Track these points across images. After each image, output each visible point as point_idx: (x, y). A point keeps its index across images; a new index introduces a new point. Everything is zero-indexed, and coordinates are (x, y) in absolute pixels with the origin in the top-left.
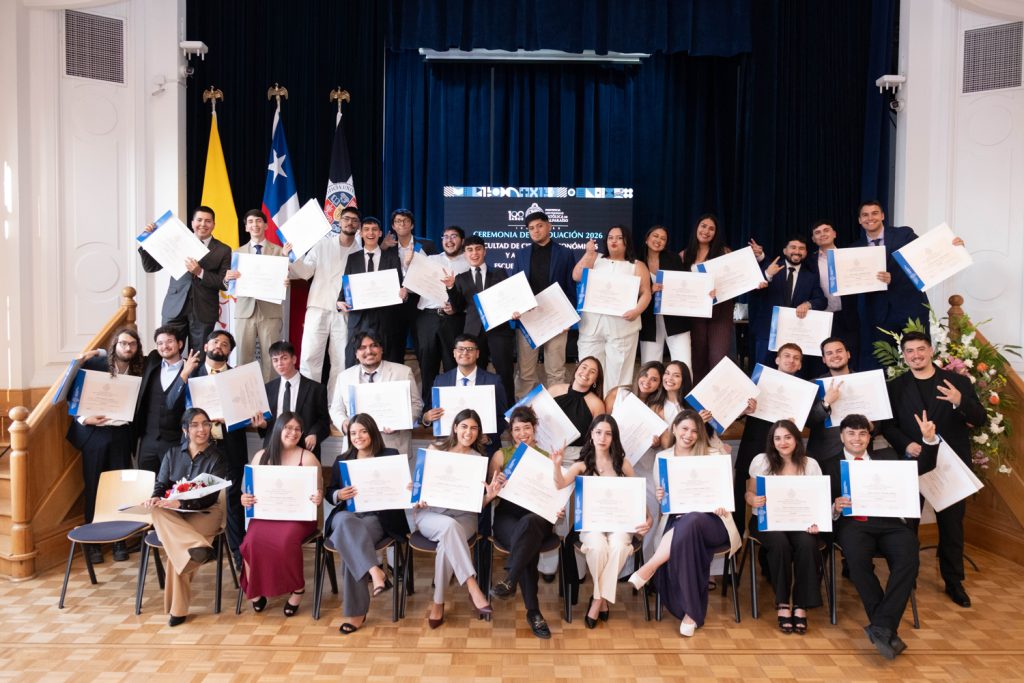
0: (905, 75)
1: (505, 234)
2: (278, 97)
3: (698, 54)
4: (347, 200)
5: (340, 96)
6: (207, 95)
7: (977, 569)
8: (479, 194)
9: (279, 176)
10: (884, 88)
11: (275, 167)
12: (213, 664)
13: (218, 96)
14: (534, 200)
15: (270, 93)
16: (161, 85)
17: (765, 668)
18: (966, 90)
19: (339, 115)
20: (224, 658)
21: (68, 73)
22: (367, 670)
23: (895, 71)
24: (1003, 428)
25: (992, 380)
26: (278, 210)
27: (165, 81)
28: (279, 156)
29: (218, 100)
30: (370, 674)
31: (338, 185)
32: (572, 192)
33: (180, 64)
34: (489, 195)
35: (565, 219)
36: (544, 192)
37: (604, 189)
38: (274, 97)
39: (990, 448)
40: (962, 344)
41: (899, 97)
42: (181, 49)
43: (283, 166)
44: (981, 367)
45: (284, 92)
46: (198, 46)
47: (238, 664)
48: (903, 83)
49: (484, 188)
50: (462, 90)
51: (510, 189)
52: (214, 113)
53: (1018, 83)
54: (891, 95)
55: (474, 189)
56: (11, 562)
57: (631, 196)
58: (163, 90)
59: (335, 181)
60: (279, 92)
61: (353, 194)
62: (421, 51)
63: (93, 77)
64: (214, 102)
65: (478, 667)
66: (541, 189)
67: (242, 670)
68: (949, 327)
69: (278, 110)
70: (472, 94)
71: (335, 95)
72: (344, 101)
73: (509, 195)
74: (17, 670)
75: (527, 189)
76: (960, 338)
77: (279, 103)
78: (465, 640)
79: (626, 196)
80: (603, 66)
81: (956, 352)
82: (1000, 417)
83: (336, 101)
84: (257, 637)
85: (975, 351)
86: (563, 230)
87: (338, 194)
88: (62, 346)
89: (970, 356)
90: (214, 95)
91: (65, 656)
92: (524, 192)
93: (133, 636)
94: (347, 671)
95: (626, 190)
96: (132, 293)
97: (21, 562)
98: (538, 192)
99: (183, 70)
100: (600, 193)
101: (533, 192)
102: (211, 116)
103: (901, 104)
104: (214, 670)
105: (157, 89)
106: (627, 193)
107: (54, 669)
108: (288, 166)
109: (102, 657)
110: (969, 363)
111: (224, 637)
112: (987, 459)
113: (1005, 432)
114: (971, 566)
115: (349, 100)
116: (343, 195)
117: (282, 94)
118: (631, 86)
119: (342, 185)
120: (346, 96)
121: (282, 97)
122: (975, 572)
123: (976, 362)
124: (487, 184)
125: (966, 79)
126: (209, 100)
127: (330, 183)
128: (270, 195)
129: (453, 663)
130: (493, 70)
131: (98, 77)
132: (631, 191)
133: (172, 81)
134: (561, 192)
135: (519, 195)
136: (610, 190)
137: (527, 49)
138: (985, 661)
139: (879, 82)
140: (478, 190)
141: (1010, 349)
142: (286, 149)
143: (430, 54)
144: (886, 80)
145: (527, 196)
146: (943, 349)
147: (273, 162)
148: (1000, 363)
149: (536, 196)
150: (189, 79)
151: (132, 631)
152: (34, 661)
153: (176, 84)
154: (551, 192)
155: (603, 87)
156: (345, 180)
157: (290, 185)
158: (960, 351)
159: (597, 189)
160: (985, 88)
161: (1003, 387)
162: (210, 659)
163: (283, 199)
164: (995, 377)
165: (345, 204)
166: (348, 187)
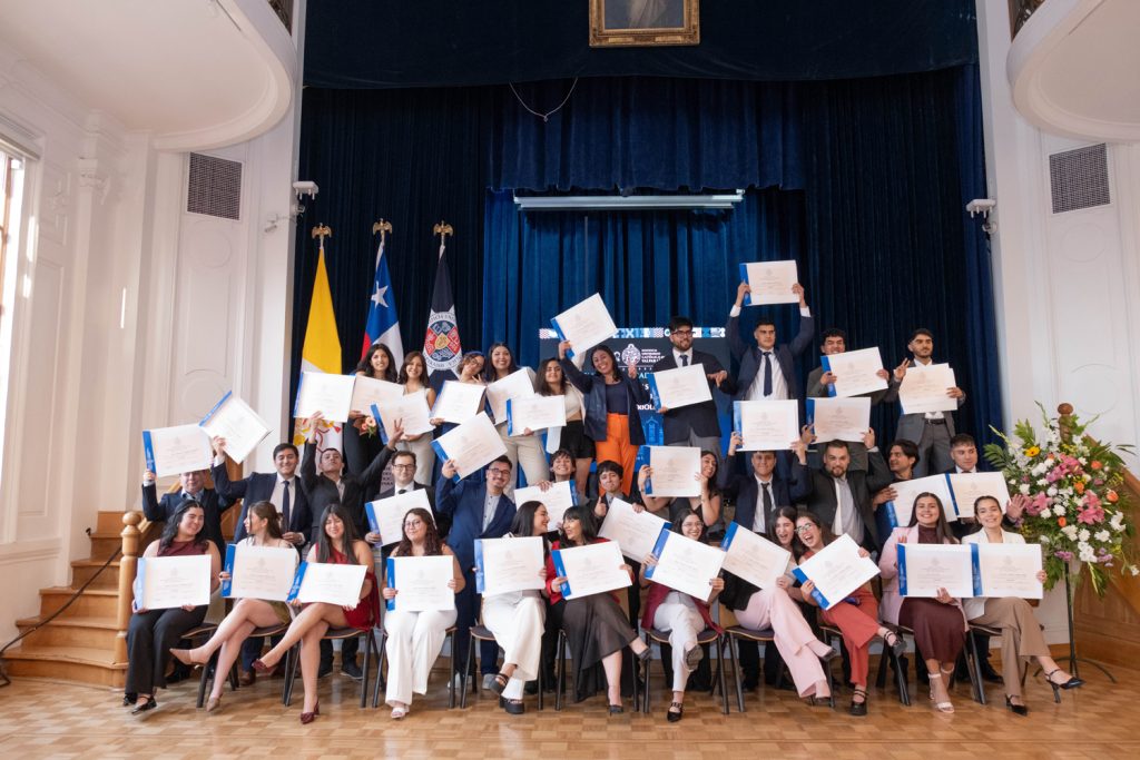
0: (995, 199)
2: (382, 232)
3: (789, 188)
4: (449, 328)
5: (444, 230)
6: (316, 232)
9: (380, 305)
10: (975, 212)
11: (377, 298)
12: (324, 749)
13: (327, 232)
14: (630, 340)
15: (376, 228)
16: (273, 222)
18: (1056, 210)
19: (442, 248)
20: (335, 745)
21: (189, 210)
23: (985, 196)
24: (1124, 526)
25: (1108, 478)
27: (278, 218)
28: (381, 287)
29: (326, 236)
31: (440, 314)
33: (292, 203)
36: (640, 333)
37: (700, 329)
38: (378, 232)
39: (1113, 546)
40: (1074, 444)
41: (991, 219)
42: (294, 189)
43: (385, 296)
44: (1095, 465)
45: (388, 227)
46: (310, 187)
47: (350, 750)
48: (993, 207)
50: (557, 237)
52: (322, 248)
53: (1107, 201)
54: (982, 219)
56: (113, 670)
58: (275, 226)
59: (437, 311)
60: (383, 227)
61: (454, 323)
62: (516, 200)
63: (210, 214)
64: (322, 238)
65: (595, 752)
66: (637, 329)
67: (355, 753)
68: (1060, 429)
69: (382, 244)
70: (567, 241)
71: (438, 229)
72: (447, 235)
74: (129, 752)
75: (623, 330)
76: (1071, 438)
77: (383, 237)
78: (580, 734)
80: (695, 212)
81: (1068, 453)
82: (1120, 515)
83: (439, 234)
84: (366, 731)
85: (1087, 450)
87: (440, 323)
89: (1082, 455)
90: (322, 232)
91: (177, 743)
92: (620, 333)
93: (240, 730)
94: (460, 755)
97: (124, 670)
98: (634, 333)
99: (295, 209)
101: (629, 333)
102: (319, 250)
103: (994, 227)
104: (328, 753)
105: (269, 225)
107: (165, 752)
108: (390, 296)
109: (213, 744)
110: (1083, 461)
111: (333, 730)
112: (1110, 556)
113: (1127, 531)
115: (451, 234)
116: (445, 324)
117: (386, 228)
118: (724, 230)
119: (444, 314)
120: (449, 230)
121: (387, 232)
123: (1088, 459)
125: (1055, 200)
126: (318, 236)
127: (432, 312)
128: (372, 321)
129: (569, 748)
130: (586, 218)
131: (215, 214)
133: (285, 218)
134: (659, 333)
135: (616, 336)
136: (707, 330)
138: (1126, 748)
139: (969, 207)
141: (1123, 448)
142: (388, 280)
143: (524, 203)
144: (976, 205)
145: (623, 337)
146: (1054, 449)
147: (375, 292)
148: (1114, 461)
149: (633, 336)
150: (298, 217)
151: (240, 726)
152: (145, 747)
153: (288, 221)
154: (647, 333)
155: (696, 233)
156: (447, 310)
157: (391, 314)
158: (1072, 450)
160: (1074, 207)
161: (1120, 485)
162: (321, 746)
163: (383, 328)
164: (1110, 474)
165: (446, 333)
166: (449, 316)
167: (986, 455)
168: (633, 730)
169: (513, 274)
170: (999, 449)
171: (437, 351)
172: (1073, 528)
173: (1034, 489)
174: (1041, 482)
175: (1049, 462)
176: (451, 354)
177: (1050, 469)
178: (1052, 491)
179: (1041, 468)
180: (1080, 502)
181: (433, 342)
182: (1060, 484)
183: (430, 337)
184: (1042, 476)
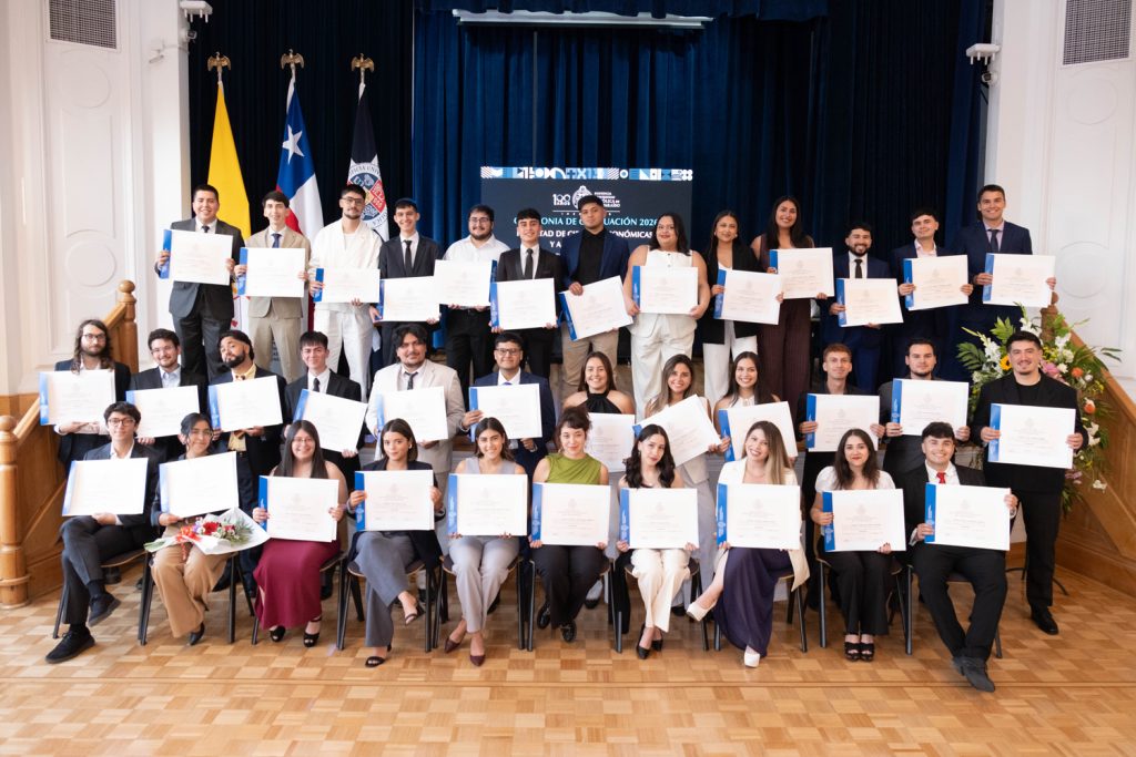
0: (999, 44)
1: (549, 221)
2: (292, 66)
3: (767, 18)
4: (372, 182)
5: (363, 64)
6: (212, 63)
7: (1065, 593)
8: (521, 175)
9: (295, 154)
10: (975, 58)
11: (291, 145)
12: (226, 700)
13: (225, 63)
14: (581, 182)
15: (284, 61)
16: (159, 51)
17: (835, 703)
18: (1067, 61)
19: (362, 86)
20: (239, 692)
21: (53, 36)
22: (396, 707)
23: (987, 40)
24: (1098, 440)
25: (1088, 386)
26: (294, 193)
27: (164, 46)
28: (294, 133)
29: (224, 68)
30: (400, 710)
31: (362, 165)
32: (624, 174)
33: (181, 27)
34: (531, 177)
35: (617, 204)
36: (593, 173)
37: (660, 170)
38: (288, 65)
39: (1084, 462)
40: (1055, 347)
41: (991, 69)
42: (182, 10)
43: (299, 144)
44: (1077, 372)
45: (300, 59)
46: (201, 6)
47: (255, 700)
48: (997, 53)
49: (526, 169)
50: (502, 57)
51: (555, 170)
52: (220, 83)
53: (1124, 54)
54: (983, 67)
55: (515, 169)
57: (690, 178)
58: (162, 57)
59: (358, 161)
60: (294, 60)
61: (378, 176)
62: (455, 12)
63: (81, 41)
64: (220, 70)
65: (519, 702)
66: (590, 170)
67: (259, 706)
68: (1042, 327)
69: (293, 80)
70: (513, 61)
71: (357, 63)
72: (367, 70)
73: (554, 177)
74: (9, 707)
75: (574, 170)
76: (1053, 340)
77: (293, 72)
78: (505, 673)
79: (684, 178)
80: (660, 31)
81: (1049, 356)
82: (1096, 427)
83: (358, 70)
84: (275, 669)
85: (1070, 355)
86: (614, 216)
87: (361, 176)
88: (53, 347)
89: (1064, 360)
90: (220, 63)
91: (64, 691)
92: (571, 173)
93: (137, 669)
94: (374, 707)
95: (684, 172)
96: (130, 288)
97: (12, 588)
98: (586, 174)
99: (184, 33)
100: (655, 174)
101: (581, 173)
102: (217, 86)
103: (994, 77)
104: (228, 707)
105: (155, 55)
106: (686, 175)
107: (51, 707)
108: (304, 144)
109: (103, 692)
110: (1063, 368)
111: (239, 669)
112: (1080, 474)
113: (1100, 444)
114: (1060, 589)
115: (373, 69)
116: (367, 177)
117: (297, 61)
118: (692, 54)
119: (366, 165)
120: (370, 64)
121: (298, 65)
122: (1062, 596)
123: (1070, 367)
124: (529, 165)
125: (1067, 48)
126: (215, 68)
127: (352, 163)
128: (285, 177)
129: (491, 698)
130: (535, 34)
131: (87, 42)
132: (690, 172)
133: (173, 46)
134: (612, 174)
135: (565, 177)
136: (667, 171)
137: (574, 11)
138: (1072, 694)
139: (969, 52)
140: (519, 171)
141: (1109, 352)
142: (302, 125)
143: (464, 16)
144: (978, 50)
145: (574, 177)
147: (287, 139)
148: (1097, 367)
149: (585, 178)
150: (191, 44)
151: (137, 664)
152: (29, 697)
153: (176, 50)
154: (600, 173)
155: (660, 55)
156: (370, 160)
157: (307, 165)
158: (1053, 354)
159: (653, 171)
160: (1088, 58)
161: (1100, 394)
162: (223, 694)
163: (299, 182)
164: (1091, 383)
165: (369, 187)
166: (372, 168)
167: (961, 355)
168: (562, 668)
169: (452, 100)
170: (973, 349)
176: (374, 212)
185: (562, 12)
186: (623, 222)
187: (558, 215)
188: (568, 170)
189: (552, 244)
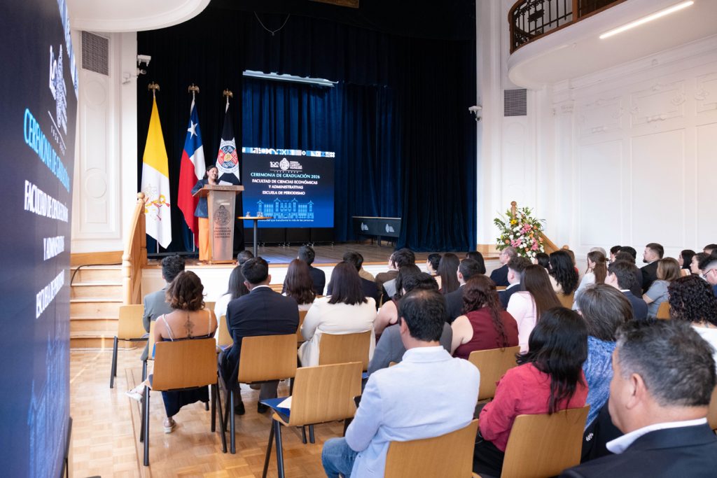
0: (480, 107)
1: (269, 175)
2: (194, 92)
4: (232, 150)
5: (228, 93)
6: (150, 87)
8: (254, 152)
9: (194, 135)
10: (472, 112)
11: (192, 130)
13: (156, 87)
14: (284, 156)
15: (189, 89)
16: (127, 78)
18: (505, 115)
19: (227, 105)
23: (476, 105)
26: (193, 153)
27: (131, 77)
28: (194, 124)
29: (156, 90)
31: (227, 142)
32: (304, 153)
34: (260, 153)
35: (300, 168)
36: (289, 152)
37: (320, 152)
38: (191, 91)
41: (478, 115)
42: (138, 59)
43: (196, 129)
45: (197, 89)
48: (479, 110)
49: (256, 148)
51: (271, 150)
53: (525, 114)
54: (474, 115)
55: (252, 149)
57: (334, 156)
58: (129, 81)
59: (225, 140)
60: (195, 89)
61: (235, 147)
63: (93, 70)
64: (154, 91)
66: (288, 150)
69: (194, 100)
71: (225, 93)
72: (230, 96)
73: (271, 153)
75: (280, 150)
77: (194, 94)
79: (331, 156)
83: (225, 96)
86: (299, 173)
87: (227, 147)
90: (154, 87)
92: (279, 152)
95: (331, 153)
96: (143, 196)
98: (286, 152)
100: (318, 154)
101: (284, 152)
102: (153, 98)
105: (126, 80)
106: (332, 155)
108: (198, 130)
110: (532, 226)
115: (232, 96)
116: (229, 148)
118: (326, 98)
119: (229, 142)
120: (231, 94)
121: (196, 91)
124: (259, 146)
125: (505, 110)
126: (152, 89)
127: (222, 140)
128: (188, 144)
131: (96, 71)
132: (334, 153)
133: (134, 76)
134: (298, 153)
135: (276, 153)
136: (324, 153)
137: (292, 75)
139: (469, 109)
140: (254, 150)
141: (542, 221)
142: (197, 120)
144: (472, 108)
145: (280, 154)
147: (190, 127)
149: (286, 154)
154: (293, 152)
156: (231, 140)
157: (199, 141)
159: (317, 152)
163: (196, 148)
165: (230, 153)
166: (232, 143)
171: (225, 162)
172: (530, 252)
173: (516, 237)
174: (518, 234)
175: (520, 226)
176: (233, 165)
177: (521, 229)
178: (522, 238)
179: (517, 228)
180: (532, 242)
181: (223, 157)
182: (525, 235)
183: (221, 155)
184: (517, 232)
185: (282, 74)
186: (304, 176)
187: (273, 172)
188: (278, 150)
189: (270, 186)
